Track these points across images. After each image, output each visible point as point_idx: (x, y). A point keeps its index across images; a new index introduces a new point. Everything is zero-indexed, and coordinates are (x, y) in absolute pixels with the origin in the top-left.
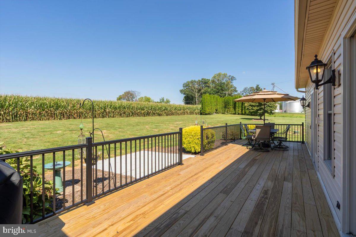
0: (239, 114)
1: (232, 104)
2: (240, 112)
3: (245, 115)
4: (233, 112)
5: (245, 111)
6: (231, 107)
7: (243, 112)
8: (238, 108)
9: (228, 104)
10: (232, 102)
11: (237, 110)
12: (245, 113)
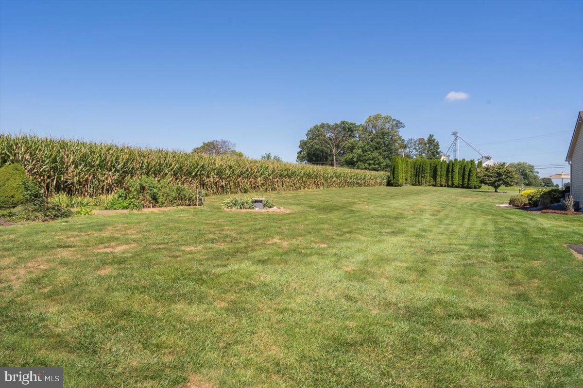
0: (441, 186)
1: (428, 171)
2: (443, 183)
3: (453, 187)
4: (432, 183)
5: (452, 182)
6: (428, 175)
7: (450, 183)
8: (441, 178)
9: (422, 171)
10: (429, 168)
11: (438, 179)
12: (453, 184)
